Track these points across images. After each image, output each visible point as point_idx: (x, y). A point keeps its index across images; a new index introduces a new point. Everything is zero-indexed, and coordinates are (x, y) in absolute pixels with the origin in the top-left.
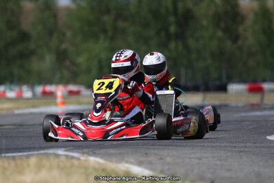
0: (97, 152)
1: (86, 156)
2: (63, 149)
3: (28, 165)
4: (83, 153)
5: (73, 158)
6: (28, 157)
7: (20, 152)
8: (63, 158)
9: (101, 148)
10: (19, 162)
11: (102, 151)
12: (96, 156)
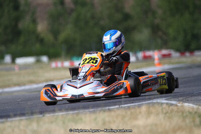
0: (189, 99)
1: (181, 102)
2: (164, 99)
3: (140, 112)
4: (179, 101)
5: (172, 105)
6: (139, 106)
7: (132, 103)
8: (164, 106)
9: (191, 96)
10: (133, 110)
11: (193, 98)
12: (189, 103)
